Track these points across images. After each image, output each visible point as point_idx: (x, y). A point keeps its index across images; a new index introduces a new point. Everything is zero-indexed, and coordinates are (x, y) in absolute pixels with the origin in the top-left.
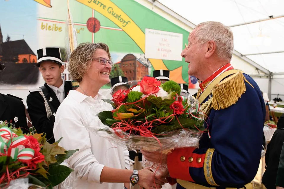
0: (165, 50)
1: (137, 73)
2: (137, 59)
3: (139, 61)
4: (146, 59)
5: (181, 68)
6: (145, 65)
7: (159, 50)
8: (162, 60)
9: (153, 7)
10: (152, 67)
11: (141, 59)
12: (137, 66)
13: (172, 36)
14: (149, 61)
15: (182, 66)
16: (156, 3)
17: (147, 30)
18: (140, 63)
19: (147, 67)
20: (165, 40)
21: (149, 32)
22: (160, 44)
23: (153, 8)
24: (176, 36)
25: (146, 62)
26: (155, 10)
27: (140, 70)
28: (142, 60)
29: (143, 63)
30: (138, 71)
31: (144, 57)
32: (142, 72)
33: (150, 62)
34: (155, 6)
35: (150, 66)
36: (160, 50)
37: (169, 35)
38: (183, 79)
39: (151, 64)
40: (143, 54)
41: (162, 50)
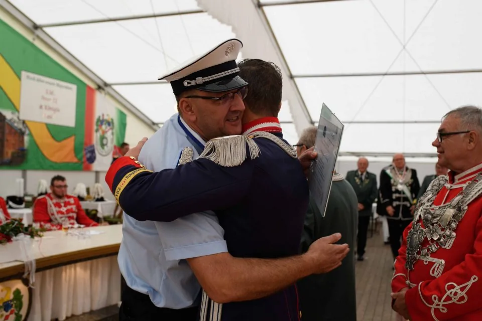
0: (50, 109)
1: (6, 143)
2: (6, 121)
3: (9, 123)
4: (21, 122)
5: (73, 138)
6: (19, 131)
7: (41, 107)
8: (47, 125)
9: (35, 37)
10: (30, 135)
11: (12, 121)
12: (7, 131)
13: (61, 86)
14: (25, 126)
15: (75, 135)
16: (38, 32)
17: (24, 74)
18: (11, 127)
19: (22, 134)
20: (52, 93)
21: (28, 77)
22: (43, 98)
23: (34, 39)
24: (67, 88)
25: (21, 126)
26: (38, 44)
27: (10, 140)
28: (14, 122)
29: (16, 127)
30: (7, 140)
31: (18, 118)
32: (13, 142)
33: (27, 127)
34: (38, 37)
35: (27, 132)
36: (44, 107)
37: (58, 85)
38: (76, 156)
39: (29, 130)
40: (17, 113)
41: (46, 108)
